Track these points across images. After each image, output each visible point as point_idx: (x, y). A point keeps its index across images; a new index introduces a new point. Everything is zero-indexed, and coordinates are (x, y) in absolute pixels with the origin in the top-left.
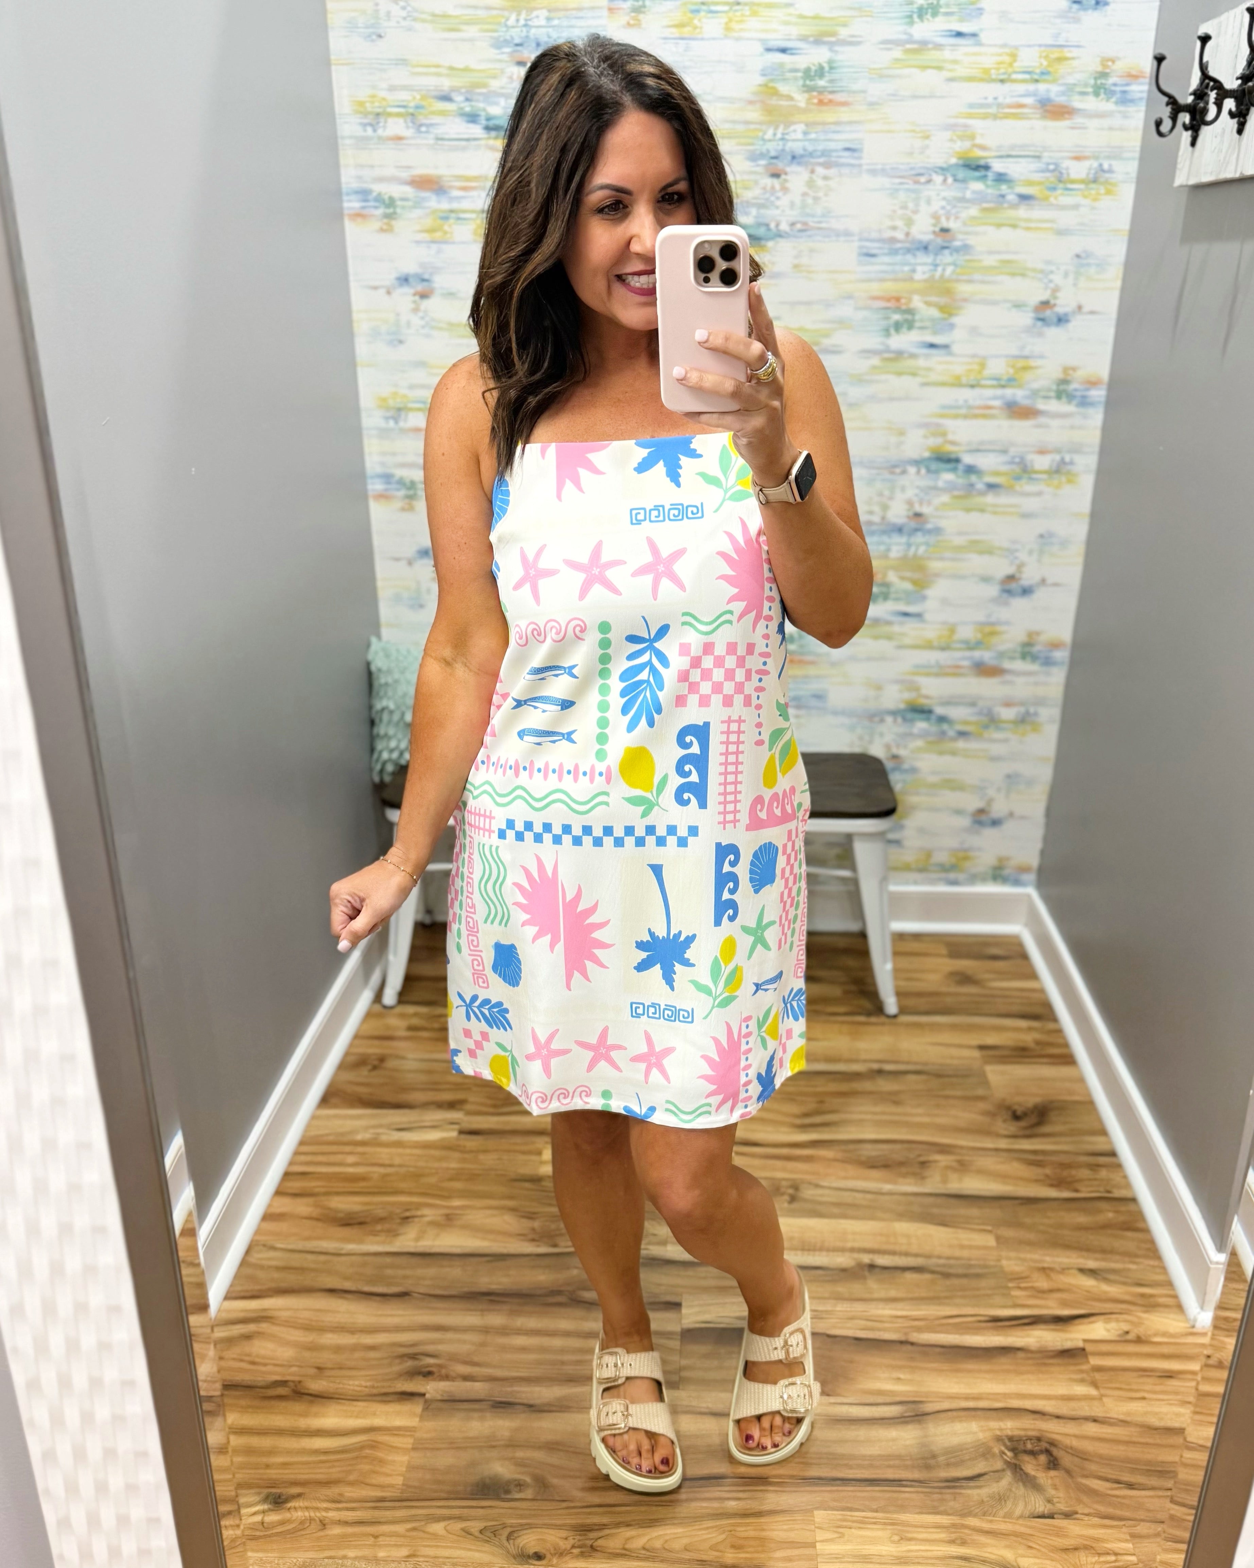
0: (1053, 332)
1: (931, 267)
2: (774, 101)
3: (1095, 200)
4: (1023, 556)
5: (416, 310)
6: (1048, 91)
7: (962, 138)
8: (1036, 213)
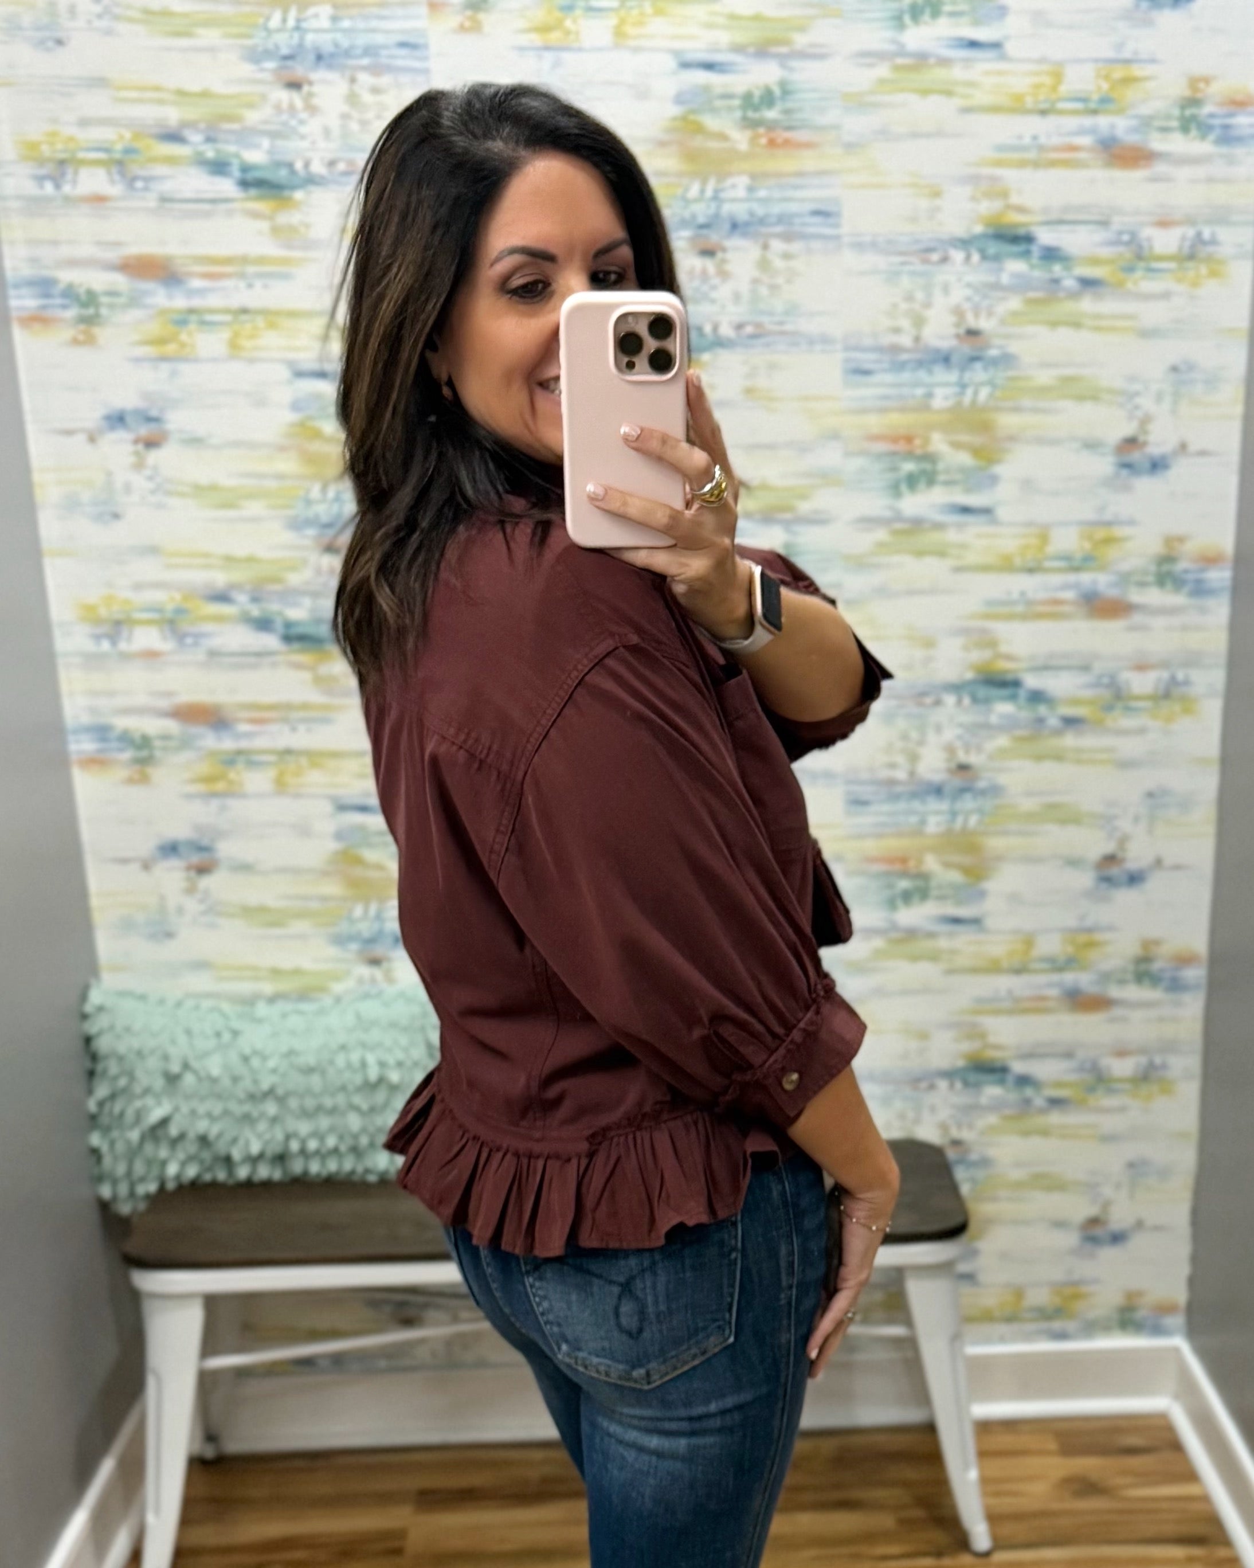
0: (1144, 485)
1: (956, 389)
2: (698, 142)
3: (1195, 284)
4: (1125, 825)
5: (139, 465)
6: (1113, 126)
7: (989, 195)
8: (1108, 306)
